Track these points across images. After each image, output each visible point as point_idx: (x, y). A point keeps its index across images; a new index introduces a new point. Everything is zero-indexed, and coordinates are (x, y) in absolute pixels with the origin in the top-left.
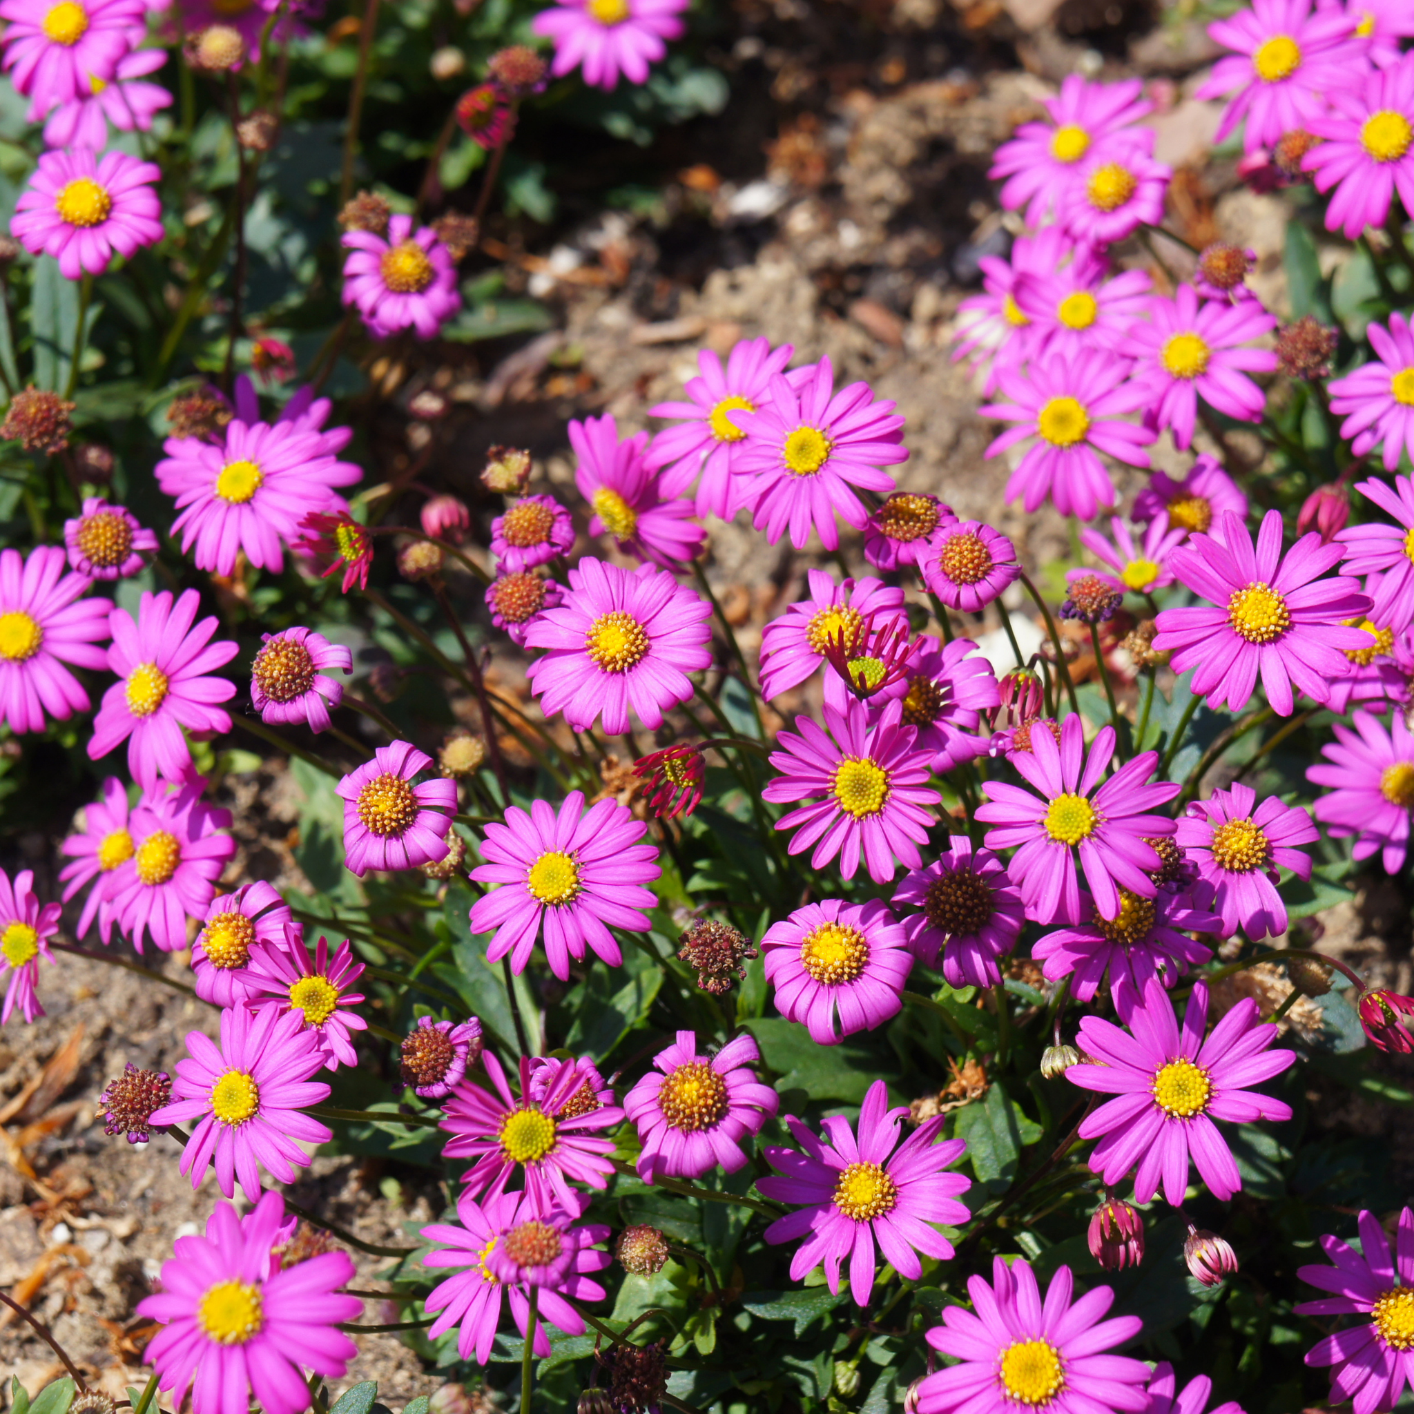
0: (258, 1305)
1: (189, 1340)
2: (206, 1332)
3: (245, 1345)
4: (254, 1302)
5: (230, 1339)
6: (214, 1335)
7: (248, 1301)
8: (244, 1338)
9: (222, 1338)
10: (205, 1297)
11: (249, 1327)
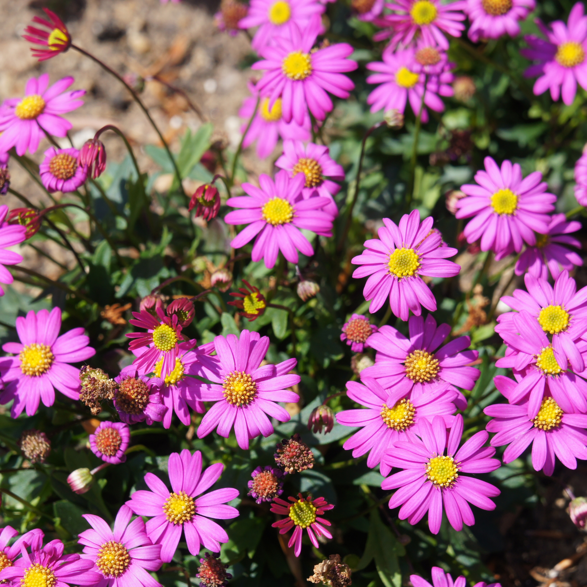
0: (309, 63)
1: (278, 79)
2: (287, 74)
3: (303, 80)
4: (308, 61)
5: (296, 78)
6: (290, 75)
7: (305, 60)
8: (303, 77)
9: (293, 77)
10: (285, 59)
11: (306, 72)
